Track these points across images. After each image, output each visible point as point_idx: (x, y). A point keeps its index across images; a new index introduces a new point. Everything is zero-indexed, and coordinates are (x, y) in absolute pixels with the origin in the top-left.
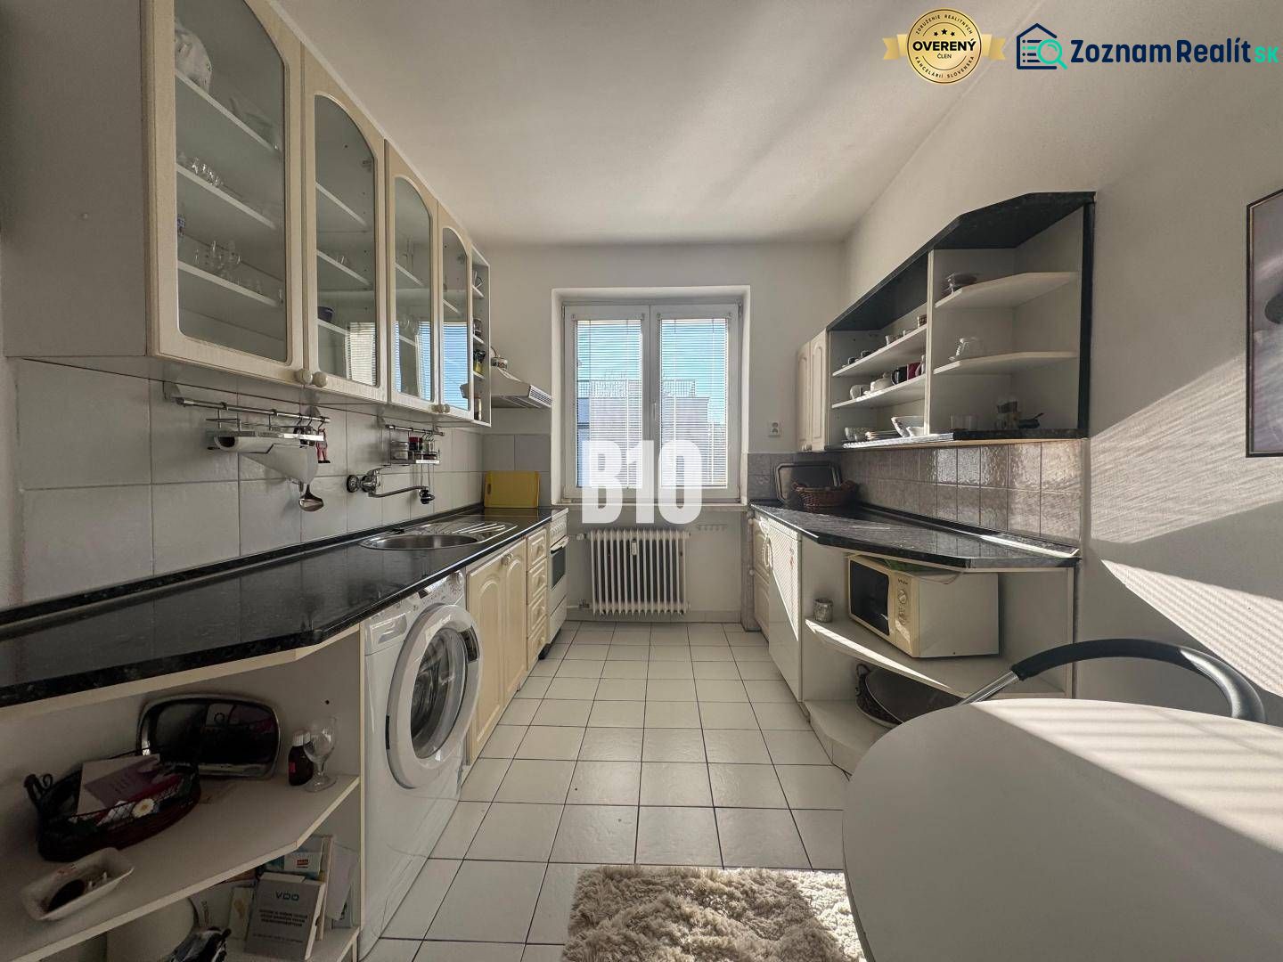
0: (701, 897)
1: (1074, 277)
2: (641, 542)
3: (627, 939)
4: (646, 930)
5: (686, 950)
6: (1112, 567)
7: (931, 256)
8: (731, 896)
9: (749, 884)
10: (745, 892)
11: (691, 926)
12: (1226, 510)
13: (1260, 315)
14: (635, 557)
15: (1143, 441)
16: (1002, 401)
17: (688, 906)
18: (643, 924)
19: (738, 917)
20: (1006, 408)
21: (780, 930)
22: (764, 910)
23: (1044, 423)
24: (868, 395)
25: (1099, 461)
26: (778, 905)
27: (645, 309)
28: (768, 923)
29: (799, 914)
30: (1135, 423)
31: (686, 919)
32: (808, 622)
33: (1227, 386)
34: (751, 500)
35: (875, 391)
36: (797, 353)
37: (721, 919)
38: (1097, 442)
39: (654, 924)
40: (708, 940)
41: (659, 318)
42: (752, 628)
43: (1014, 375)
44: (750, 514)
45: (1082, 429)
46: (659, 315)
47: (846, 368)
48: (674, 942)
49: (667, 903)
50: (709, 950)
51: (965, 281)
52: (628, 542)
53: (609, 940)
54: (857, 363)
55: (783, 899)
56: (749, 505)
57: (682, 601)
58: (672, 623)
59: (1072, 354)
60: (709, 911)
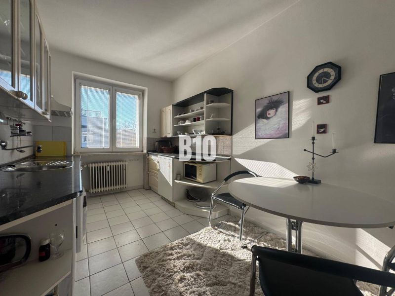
0: (172, 249)
1: (230, 105)
2: (111, 166)
3: (160, 265)
4: (163, 261)
5: (174, 260)
6: (236, 159)
7: (205, 94)
8: (178, 246)
9: (181, 242)
10: (181, 243)
11: (173, 255)
12: (253, 148)
13: (257, 118)
14: (108, 171)
15: (241, 136)
16: (218, 128)
17: (170, 252)
18: (161, 260)
19: (182, 249)
20: (219, 129)
21: (191, 247)
22: (187, 245)
23: (226, 132)
24: (186, 124)
25: (234, 140)
26: (189, 243)
27: (111, 87)
28: (188, 247)
29: (193, 242)
30: (240, 133)
31: (171, 254)
32: (175, 181)
33: (252, 128)
34: (148, 151)
35: (187, 123)
36: (160, 110)
37: (178, 250)
38: (234, 136)
39: (165, 259)
40: (179, 255)
41: (116, 91)
42: (148, 189)
43: (219, 123)
44: (147, 155)
45: (231, 134)
46: (116, 90)
47: (178, 116)
48: (171, 260)
49: (165, 254)
50: (180, 257)
51: (212, 102)
52: (106, 167)
53: (155, 267)
54: (182, 115)
55: (189, 241)
56: (147, 153)
57: (125, 184)
58: (121, 192)
59: (230, 120)
60: (175, 251)
